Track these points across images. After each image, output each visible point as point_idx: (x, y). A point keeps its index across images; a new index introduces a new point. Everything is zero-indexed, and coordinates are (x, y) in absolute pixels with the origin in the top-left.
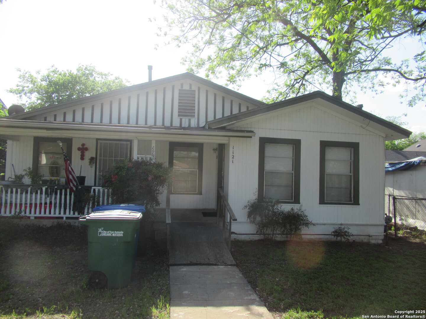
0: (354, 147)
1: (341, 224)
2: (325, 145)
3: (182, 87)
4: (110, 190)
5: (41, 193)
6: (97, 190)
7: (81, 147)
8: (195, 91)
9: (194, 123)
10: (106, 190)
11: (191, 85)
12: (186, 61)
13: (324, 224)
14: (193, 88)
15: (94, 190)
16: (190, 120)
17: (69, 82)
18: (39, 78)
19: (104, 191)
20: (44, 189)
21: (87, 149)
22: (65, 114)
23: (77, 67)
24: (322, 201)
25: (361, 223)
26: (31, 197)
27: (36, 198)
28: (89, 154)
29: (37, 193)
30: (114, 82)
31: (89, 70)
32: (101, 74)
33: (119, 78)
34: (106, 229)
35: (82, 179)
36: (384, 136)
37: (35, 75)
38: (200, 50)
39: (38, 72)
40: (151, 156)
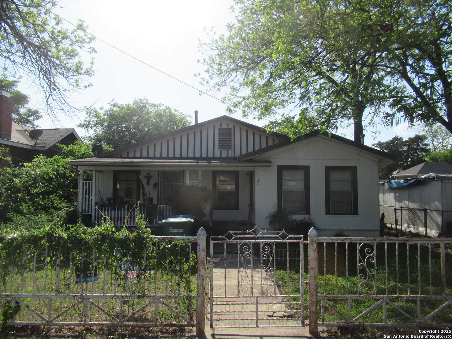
0: (353, 170)
1: (342, 230)
2: (329, 170)
3: (221, 126)
4: (171, 207)
5: (124, 210)
6: (162, 207)
7: (147, 175)
8: (231, 129)
9: (231, 154)
10: (168, 207)
11: (228, 124)
12: (225, 100)
13: (330, 230)
14: (229, 127)
15: (160, 207)
16: (228, 152)
17: (128, 115)
18: (102, 112)
19: (166, 209)
20: (126, 207)
21: (151, 177)
22: (135, 151)
23: (133, 101)
24: (328, 212)
25: (360, 229)
26: (118, 213)
27: (121, 214)
28: (153, 181)
29: (121, 210)
30: (164, 111)
31: (143, 104)
32: (154, 105)
33: (169, 108)
34: (174, 228)
35: (151, 200)
36: (378, 160)
37: (99, 111)
38: (236, 90)
39: (102, 109)
40: (198, 182)
